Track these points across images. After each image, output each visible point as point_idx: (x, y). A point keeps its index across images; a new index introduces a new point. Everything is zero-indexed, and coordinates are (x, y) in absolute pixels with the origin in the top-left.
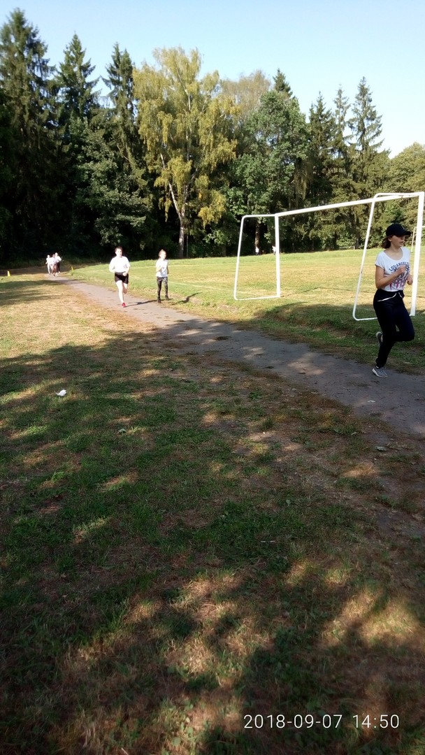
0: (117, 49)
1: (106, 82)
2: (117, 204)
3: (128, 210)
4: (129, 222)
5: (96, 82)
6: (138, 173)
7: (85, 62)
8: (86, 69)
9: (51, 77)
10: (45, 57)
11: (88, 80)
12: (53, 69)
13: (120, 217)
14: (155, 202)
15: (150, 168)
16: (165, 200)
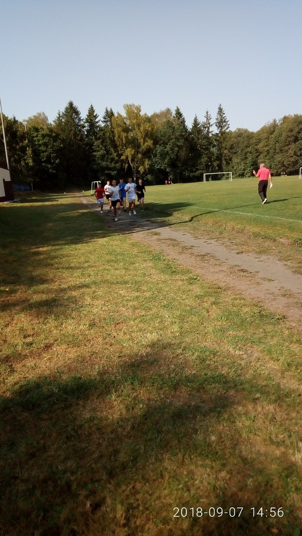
0: (107, 110)
1: (102, 122)
2: (106, 167)
3: (110, 169)
4: (111, 173)
5: (99, 121)
6: (115, 154)
7: (95, 114)
8: (96, 117)
9: (82, 123)
10: (80, 116)
11: (97, 120)
12: (83, 120)
13: (106, 172)
14: (122, 165)
15: (120, 152)
16: (125, 165)
